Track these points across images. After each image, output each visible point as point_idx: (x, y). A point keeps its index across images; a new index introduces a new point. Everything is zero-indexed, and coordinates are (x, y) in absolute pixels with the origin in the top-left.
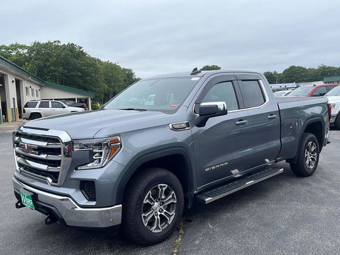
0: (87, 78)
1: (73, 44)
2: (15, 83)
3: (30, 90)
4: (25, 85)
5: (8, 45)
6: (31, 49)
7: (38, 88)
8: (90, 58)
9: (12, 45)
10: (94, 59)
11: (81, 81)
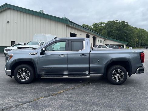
0: (128, 36)
1: (123, 21)
2: (93, 38)
3: (100, 41)
4: (97, 39)
5: (98, 23)
6: (107, 24)
7: (104, 40)
8: (131, 27)
9: (99, 23)
10: (133, 27)
11: (125, 37)
